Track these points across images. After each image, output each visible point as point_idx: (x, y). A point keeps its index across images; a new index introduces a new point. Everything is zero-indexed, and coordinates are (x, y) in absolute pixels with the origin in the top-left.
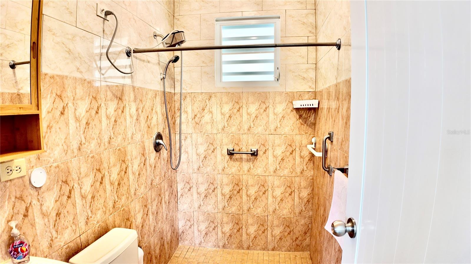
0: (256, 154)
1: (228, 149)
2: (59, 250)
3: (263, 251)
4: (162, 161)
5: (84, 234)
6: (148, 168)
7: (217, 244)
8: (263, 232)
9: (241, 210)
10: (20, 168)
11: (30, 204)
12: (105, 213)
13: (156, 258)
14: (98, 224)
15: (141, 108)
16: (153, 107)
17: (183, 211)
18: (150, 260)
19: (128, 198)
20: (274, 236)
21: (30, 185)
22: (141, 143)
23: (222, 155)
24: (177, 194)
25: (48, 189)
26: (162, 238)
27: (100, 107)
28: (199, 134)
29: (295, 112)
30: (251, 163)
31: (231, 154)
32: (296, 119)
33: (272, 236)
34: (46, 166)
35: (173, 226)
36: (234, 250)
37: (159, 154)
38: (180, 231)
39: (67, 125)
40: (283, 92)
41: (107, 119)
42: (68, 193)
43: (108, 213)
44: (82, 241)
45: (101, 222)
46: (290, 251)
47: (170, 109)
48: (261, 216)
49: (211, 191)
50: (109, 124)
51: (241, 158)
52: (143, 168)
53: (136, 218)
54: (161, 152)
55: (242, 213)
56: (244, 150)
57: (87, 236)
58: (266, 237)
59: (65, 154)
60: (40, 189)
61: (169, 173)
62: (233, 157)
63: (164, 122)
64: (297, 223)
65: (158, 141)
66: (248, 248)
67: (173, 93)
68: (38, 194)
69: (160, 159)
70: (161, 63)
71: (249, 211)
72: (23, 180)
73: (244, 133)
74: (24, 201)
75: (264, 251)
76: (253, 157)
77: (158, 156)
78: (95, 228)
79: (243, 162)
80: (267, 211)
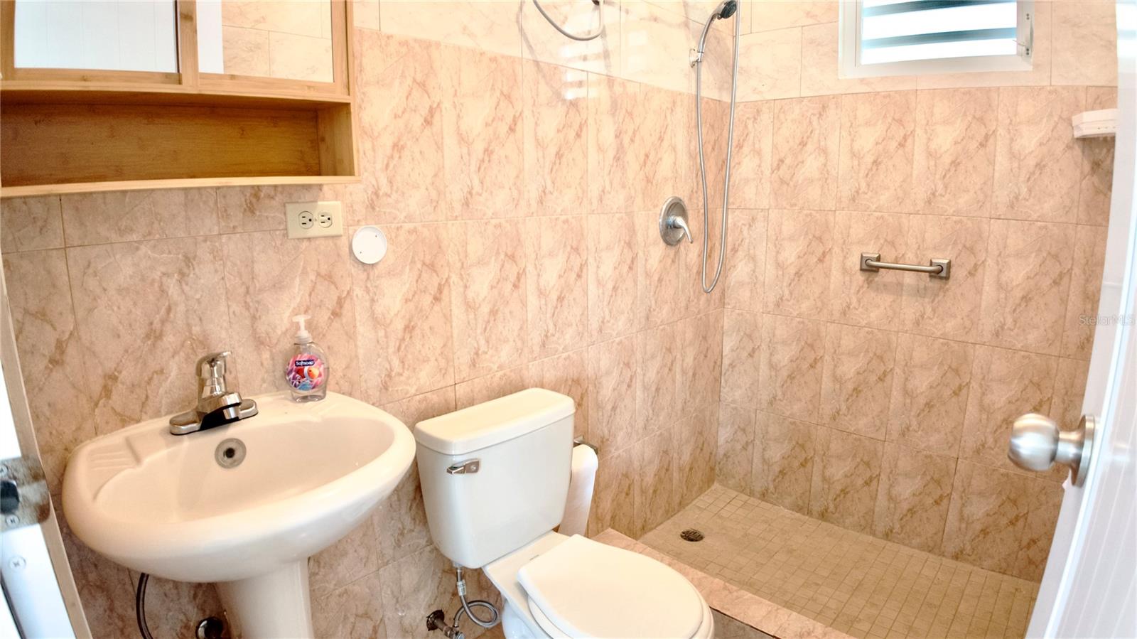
0: (943, 274)
1: (862, 255)
2: (404, 400)
3: (928, 554)
4: (682, 271)
5: (465, 383)
6: (640, 278)
7: (806, 505)
8: (937, 503)
9: (884, 430)
10: (329, 219)
11: (348, 293)
12: (521, 353)
13: (643, 492)
14: (501, 373)
15: (630, 133)
16: (664, 133)
17: (732, 405)
18: (625, 490)
19: (580, 334)
20: (966, 519)
21: (350, 256)
22: (624, 215)
23: (845, 271)
24: (720, 360)
25: (391, 273)
26: (667, 451)
27: (520, 118)
28: (785, 211)
29: (1077, 150)
30: (927, 300)
31: (870, 268)
32: (1082, 173)
33: (962, 519)
34: (388, 225)
35: (701, 433)
36: (850, 531)
37: (673, 251)
38: (721, 452)
39: (438, 147)
40: (1042, 88)
41: (537, 148)
42: (436, 289)
43: (527, 355)
44: (457, 396)
45: (509, 370)
46: (1004, 573)
47: (715, 145)
48: (938, 456)
49: (805, 366)
50: (541, 160)
51: (900, 285)
52: (628, 275)
53: (597, 385)
54: (682, 248)
55: (883, 439)
56: (910, 260)
57: (472, 391)
58: (944, 516)
59: (433, 208)
60: (373, 269)
61: (701, 302)
62: (876, 279)
63: (694, 175)
64: (1043, 498)
65: (671, 219)
66: (888, 535)
67: (725, 103)
68: (368, 278)
69: (676, 265)
70: (691, 25)
71: (904, 435)
72: (335, 245)
73: (912, 212)
74: (335, 286)
75: (931, 556)
76: (936, 284)
77: (672, 255)
78: (492, 378)
79: (904, 298)
80: (957, 447)
